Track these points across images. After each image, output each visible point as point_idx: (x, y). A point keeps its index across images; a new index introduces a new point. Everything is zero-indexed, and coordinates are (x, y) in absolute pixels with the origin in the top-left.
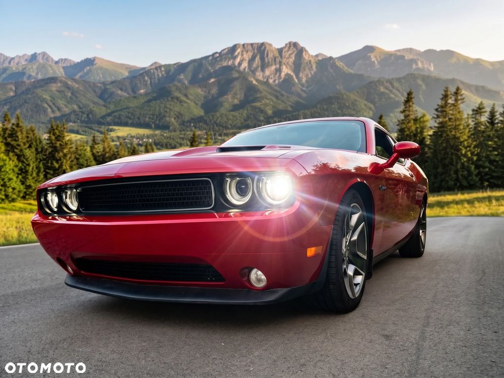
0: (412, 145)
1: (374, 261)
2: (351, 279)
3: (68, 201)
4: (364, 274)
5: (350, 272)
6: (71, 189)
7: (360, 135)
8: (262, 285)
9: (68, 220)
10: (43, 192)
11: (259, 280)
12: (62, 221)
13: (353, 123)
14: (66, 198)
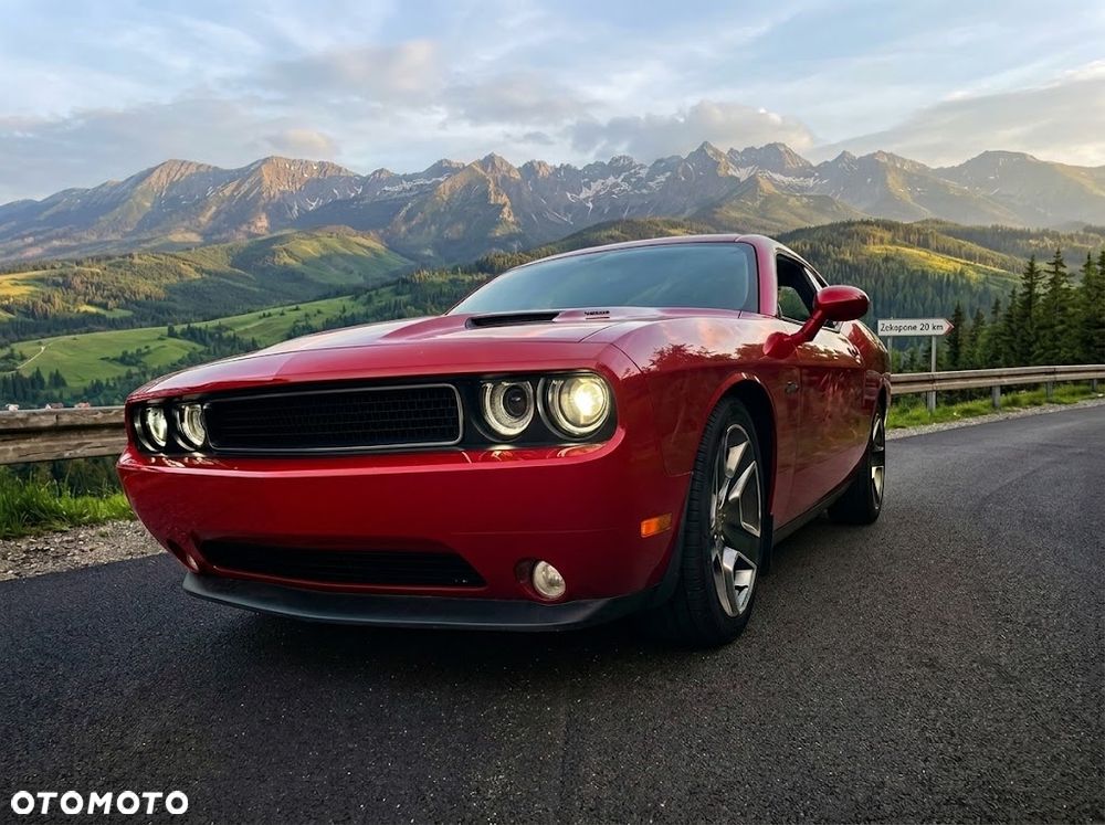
0: (851, 293)
1: (776, 538)
2: (730, 577)
3: (186, 427)
4: (755, 567)
5: (728, 563)
6: (191, 403)
7: (747, 273)
8: (557, 592)
9: (187, 466)
10: (137, 410)
11: (552, 583)
12: (178, 468)
13: (733, 248)
14: (182, 420)
